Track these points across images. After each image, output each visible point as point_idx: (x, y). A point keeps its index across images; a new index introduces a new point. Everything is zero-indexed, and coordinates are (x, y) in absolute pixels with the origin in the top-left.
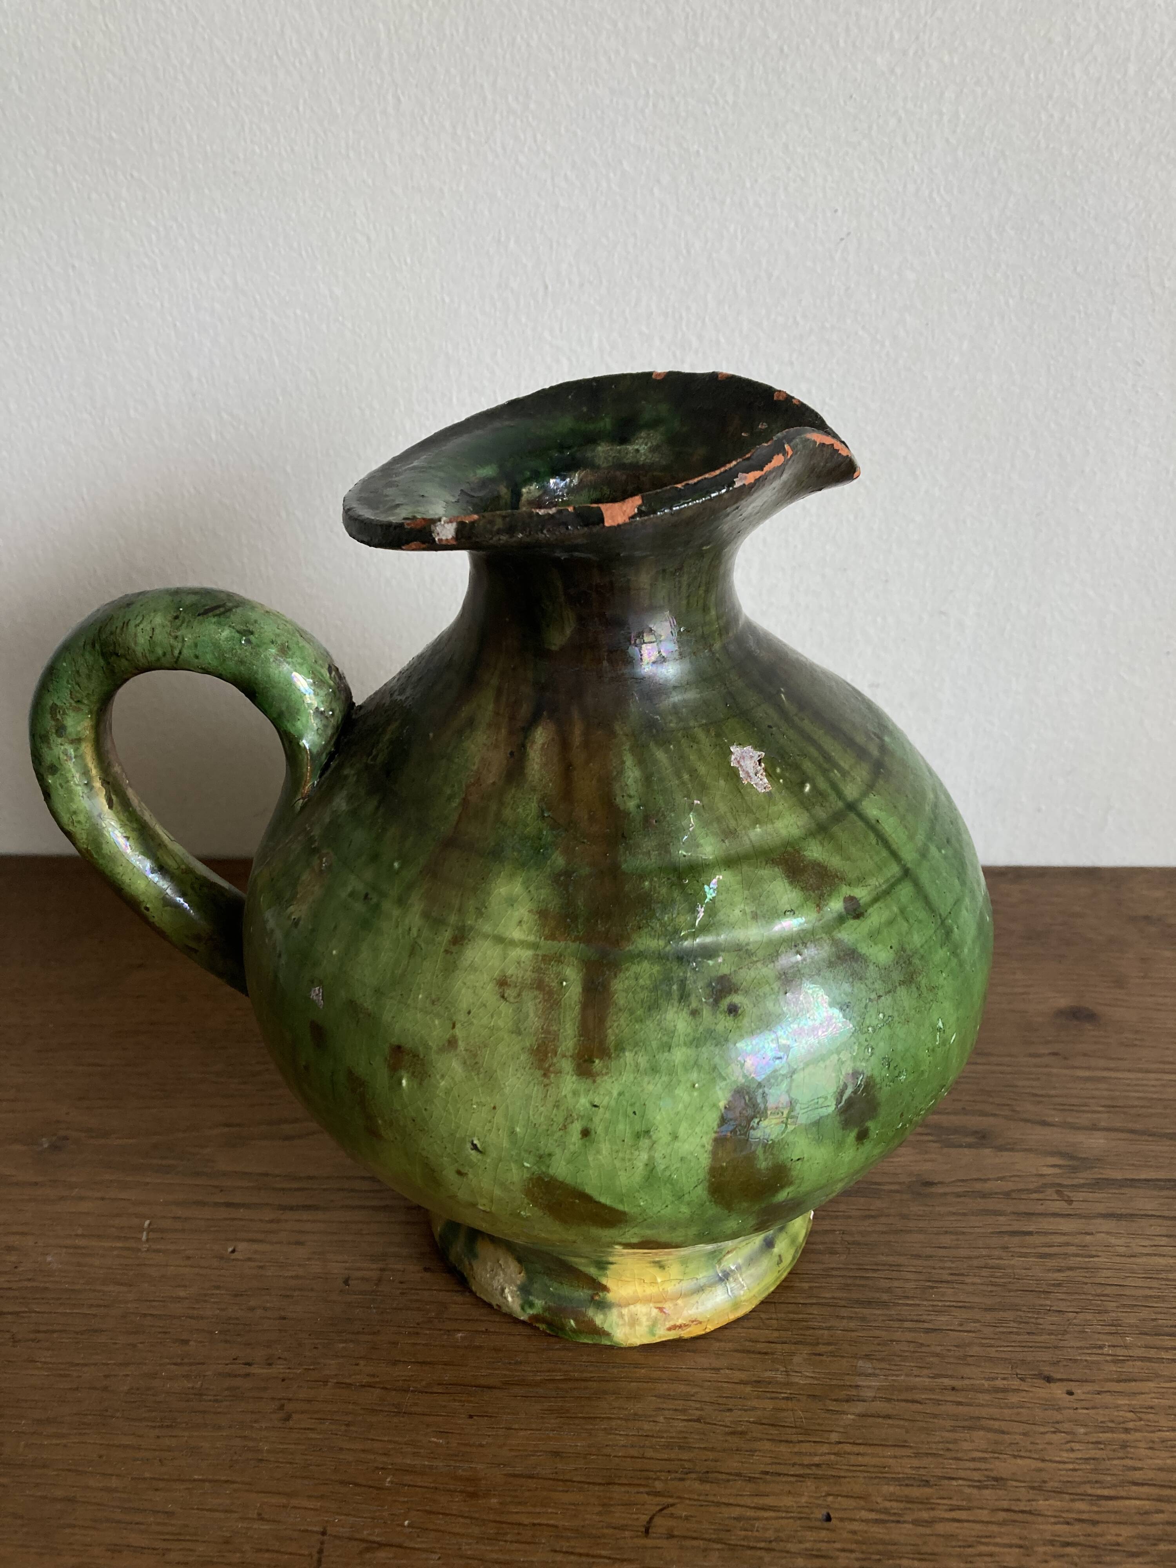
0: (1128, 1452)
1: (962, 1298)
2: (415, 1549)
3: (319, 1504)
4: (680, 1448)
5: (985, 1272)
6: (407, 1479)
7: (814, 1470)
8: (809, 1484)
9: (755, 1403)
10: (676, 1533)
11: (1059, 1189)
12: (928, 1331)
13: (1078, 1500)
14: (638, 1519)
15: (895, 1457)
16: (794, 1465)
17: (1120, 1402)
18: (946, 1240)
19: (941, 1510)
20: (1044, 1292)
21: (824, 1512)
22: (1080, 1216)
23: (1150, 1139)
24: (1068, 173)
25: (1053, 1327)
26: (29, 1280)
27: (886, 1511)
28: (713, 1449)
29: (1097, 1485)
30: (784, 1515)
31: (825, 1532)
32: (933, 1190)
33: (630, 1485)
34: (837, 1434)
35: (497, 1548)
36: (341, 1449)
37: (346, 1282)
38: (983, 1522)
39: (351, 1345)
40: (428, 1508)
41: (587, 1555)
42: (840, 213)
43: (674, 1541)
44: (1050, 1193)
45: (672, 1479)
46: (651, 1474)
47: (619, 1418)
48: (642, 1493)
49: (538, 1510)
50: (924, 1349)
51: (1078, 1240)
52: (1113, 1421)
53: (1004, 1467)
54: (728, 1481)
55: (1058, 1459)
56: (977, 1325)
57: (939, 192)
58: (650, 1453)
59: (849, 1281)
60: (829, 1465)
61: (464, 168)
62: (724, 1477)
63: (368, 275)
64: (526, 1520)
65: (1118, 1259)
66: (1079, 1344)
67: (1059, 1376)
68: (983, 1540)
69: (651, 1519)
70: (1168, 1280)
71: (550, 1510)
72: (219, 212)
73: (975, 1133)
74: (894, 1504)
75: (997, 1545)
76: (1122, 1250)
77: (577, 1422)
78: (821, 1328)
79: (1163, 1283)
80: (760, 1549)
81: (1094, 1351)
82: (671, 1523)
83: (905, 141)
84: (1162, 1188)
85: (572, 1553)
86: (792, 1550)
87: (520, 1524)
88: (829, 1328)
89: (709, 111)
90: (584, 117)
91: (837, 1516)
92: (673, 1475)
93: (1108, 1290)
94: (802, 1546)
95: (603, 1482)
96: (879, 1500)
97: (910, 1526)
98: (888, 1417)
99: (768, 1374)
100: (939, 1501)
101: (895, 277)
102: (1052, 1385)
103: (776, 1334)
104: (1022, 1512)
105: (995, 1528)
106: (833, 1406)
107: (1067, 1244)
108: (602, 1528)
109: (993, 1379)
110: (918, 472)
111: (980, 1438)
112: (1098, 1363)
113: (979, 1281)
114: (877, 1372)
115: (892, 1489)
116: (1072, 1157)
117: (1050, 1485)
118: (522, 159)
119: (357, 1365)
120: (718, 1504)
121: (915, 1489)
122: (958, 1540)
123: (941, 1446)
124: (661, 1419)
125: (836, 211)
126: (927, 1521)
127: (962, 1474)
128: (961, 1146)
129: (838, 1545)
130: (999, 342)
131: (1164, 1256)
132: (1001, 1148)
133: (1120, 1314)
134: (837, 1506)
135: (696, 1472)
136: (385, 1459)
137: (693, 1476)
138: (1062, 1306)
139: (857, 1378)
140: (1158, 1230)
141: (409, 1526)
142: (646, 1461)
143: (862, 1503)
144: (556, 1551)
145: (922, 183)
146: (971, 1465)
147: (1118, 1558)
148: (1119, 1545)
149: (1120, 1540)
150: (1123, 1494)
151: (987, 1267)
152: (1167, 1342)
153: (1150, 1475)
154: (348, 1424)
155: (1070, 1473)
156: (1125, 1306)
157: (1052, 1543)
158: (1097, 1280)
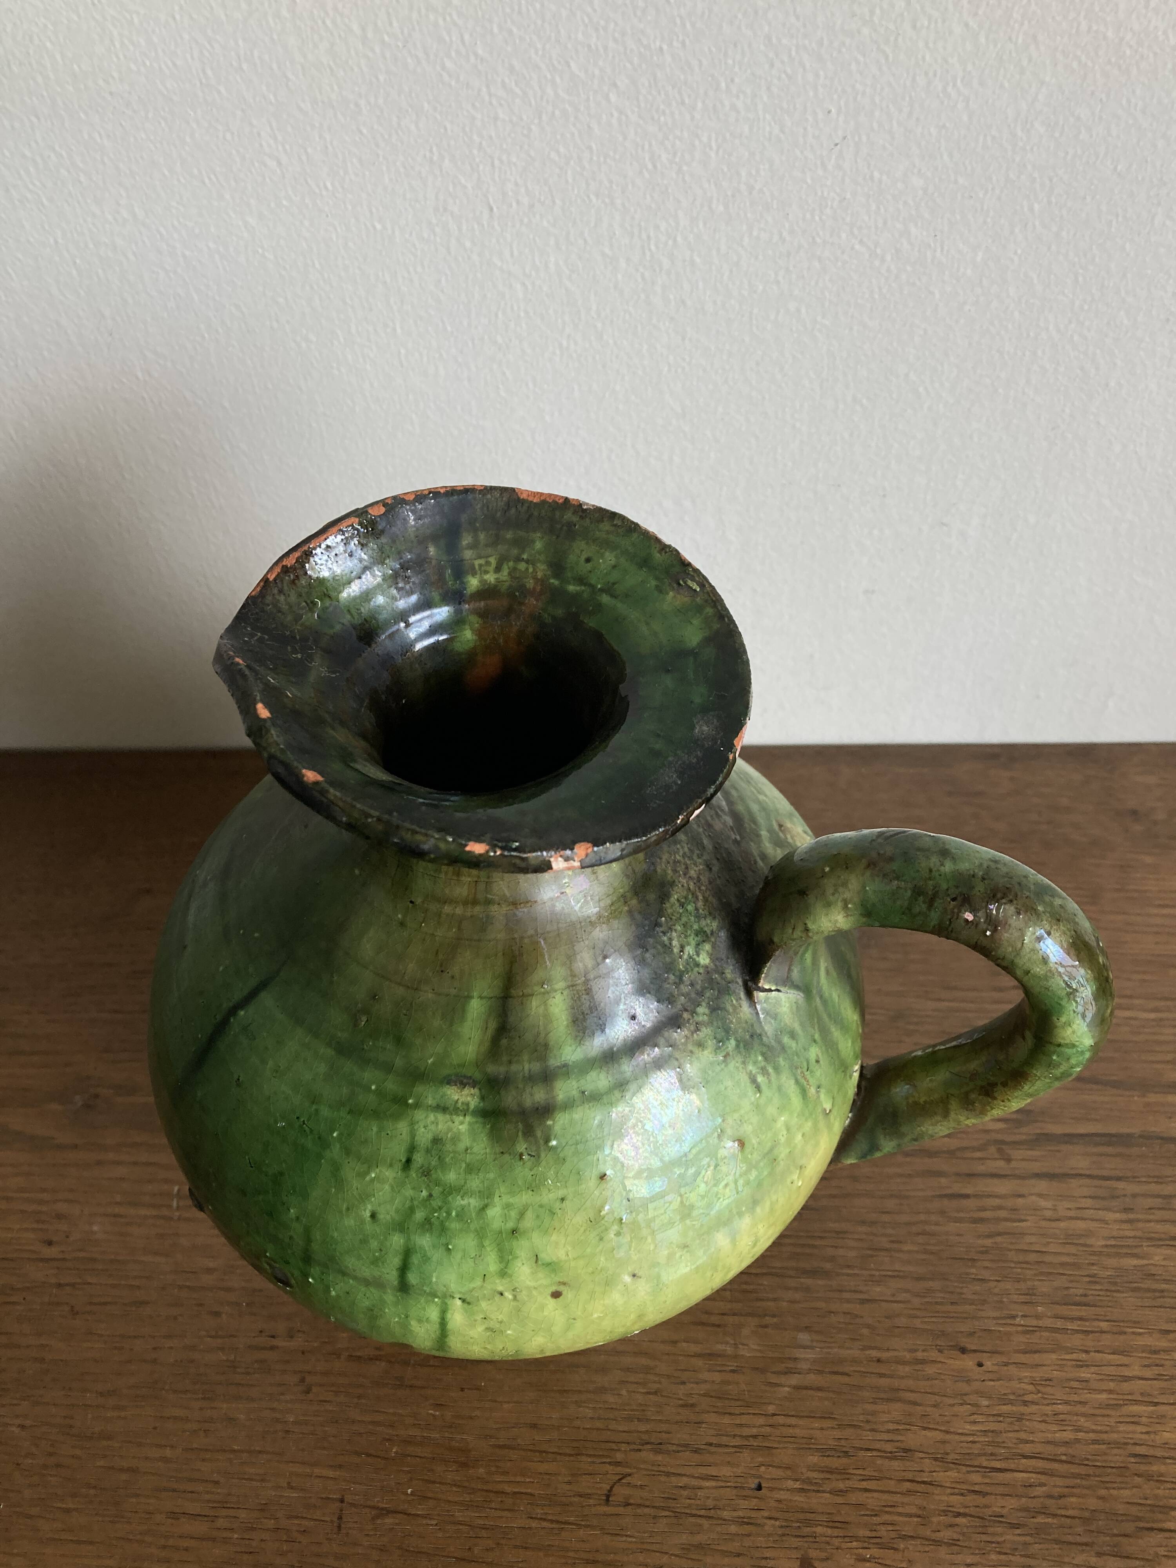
0: (1023, 1425)
1: (897, 1267)
2: (417, 1515)
3: (338, 1473)
4: (639, 1420)
5: (920, 1239)
6: (410, 1450)
7: (752, 1442)
8: (746, 1455)
9: (706, 1376)
10: (632, 1501)
11: (1001, 1146)
12: (863, 1302)
13: (973, 1472)
14: (600, 1488)
15: (822, 1429)
16: (734, 1436)
17: (1023, 1374)
18: (891, 1204)
19: (855, 1480)
20: (971, 1260)
21: (757, 1481)
22: (1016, 1177)
23: (1094, 1087)
24: (1113, 60)
25: (976, 1297)
26: (80, 1250)
27: (809, 1481)
28: (667, 1421)
29: (990, 1457)
30: (723, 1484)
31: (755, 1500)
33: (595, 1456)
34: (774, 1407)
35: (483, 1514)
36: (353, 1422)
38: (889, 1492)
40: (426, 1478)
41: (557, 1521)
42: (833, 114)
43: (630, 1509)
44: (992, 1149)
46: (614, 1446)
47: (588, 1391)
48: (604, 1463)
49: (518, 1479)
50: (857, 1320)
51: (1011, 1202)
52: (1014, 1394)
53: (915, 1438)
54: (678, 1452)
55: (960, 1431)
56: (908, 1295)
57: (954, 85)
58: (613, 1426)
59: (799, 1250)
60: (765, 1437)
61: (382, 78)
62: (674, 1448)
63: (285, 202)
64: (508, 1489)
65: (1044, 1223)
66: (995, 1314)
67: (974, 1348)
68: (887, 1509)
69: (612, 1488)
70: (1085, 1245)
71: (528, 1480)
72: (101, 138)
74: (815, 1475)
75: (900, 1514)
76: (1048, 1214)
77: (553, 1394)
78: (768, 1300)
79: (1081, 1248)
80: (700, 1516)
81: (1008, 1321)
82: (627, 1491)
83: (914, 27)
84: (1097, 1144)
85: (545, 1520)
86: (726, 1518)
87: (503, 1492)
88: (775, 1300)
90: (520, 12)
91: (767, 1485)
92: (631, 1447)
93: (1030, 1257)
94: (735, 1514)
95: (573, 1452)
96: (804, 1469)
97: (828, 1495)
98: (819, 1389)
99: (719, 1346)
100: (854, 1471)
101: (900, 185)
102: (965, 1356)
104: (924, 1482)
105: (898, 1498)
106: (773, 1379)
107: (1000, 1208)
108: (571, 1496)
109: (915, 1350)
110: (921, 389)
111: (896, 1410)
112: (1009, 1333)
113: (916, 1249)
114: (815, 1344)
115: (815, 1459)
117: (950, 1458)
118: (449, 64)
120: (668, 1474)
121: (835, 1459)
122: (868, 1509)
123: (861, 1417)
124: (624, 1392)
125: (829, 112)
126: (841, 1491)
127: (878, 1446)
129: (766, 1514)
130: (1019, 252)
131: (1085, 1219)
133: (1036, 1283)
134: (767, 1476)
135: (651, 1444)
136: (391, 1431)
137: (649, 1446)
138: (985, 1274)
139: (797, 1350)
140: (1085, 1191)
141: (412, 1494)
142: (609, 1433)
143: (789, 1473)
144: (532, 1518)
145: (935, 75)
146: (885, 1437)
147: (999, 1530)
148: (1002, 1516)
149: (1004, 1511)
150: (1012, 1466)
151: (923, 1233)
152: (1076, 1311)
153: (1039, 1448)
154: (359, 1397)
155: (970, 1445)
156: (1042, 1274)
157: (945, 1513)
158: (1020, 1247)
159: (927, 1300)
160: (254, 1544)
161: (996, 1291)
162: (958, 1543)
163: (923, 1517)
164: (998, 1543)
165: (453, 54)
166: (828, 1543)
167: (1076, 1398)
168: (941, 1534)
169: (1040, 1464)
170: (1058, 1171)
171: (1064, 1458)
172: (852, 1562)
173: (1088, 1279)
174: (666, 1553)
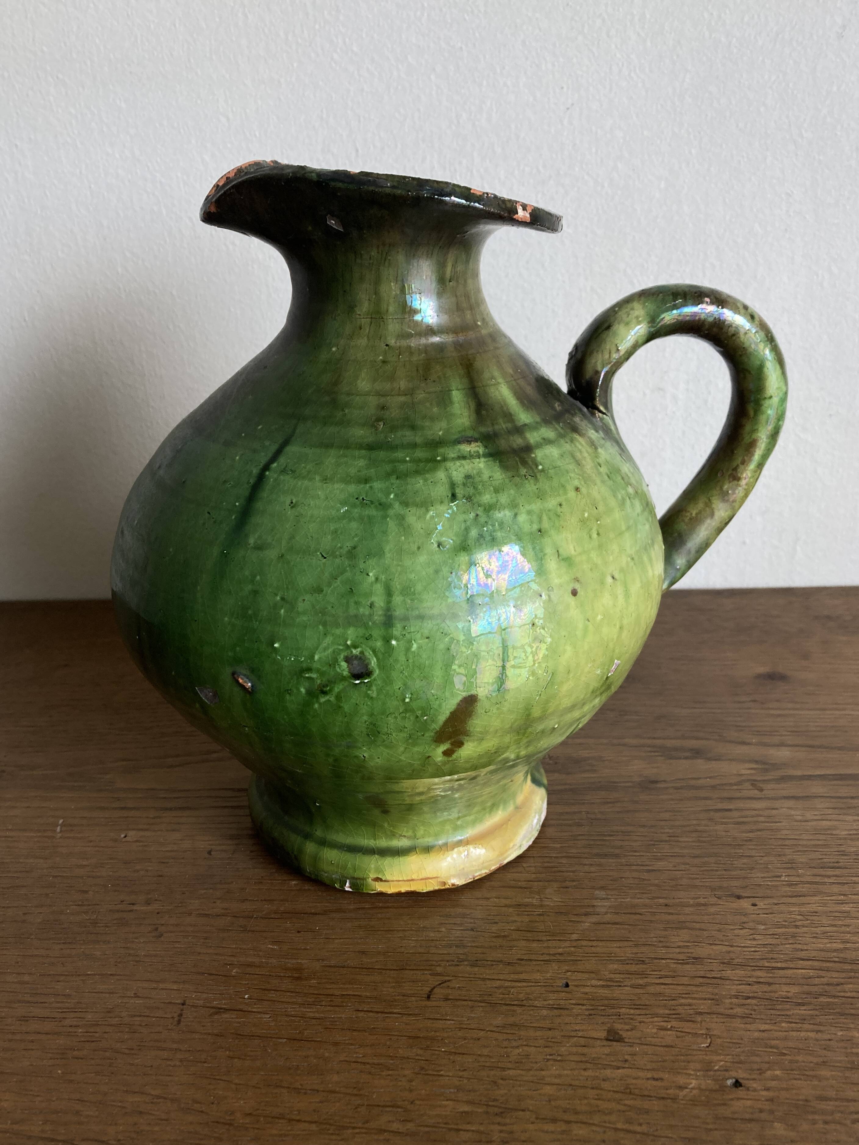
0: (797, 940)
1: (676, 851)
2: (253, 1012)
3: (181, 986)
4: (456, 946)
5: (694, 835)
6: (249, 970)
7: (559, 957)
8: (554, 965)
9: (515, 918)
10: (450, 997)
11: (754, 783)
12: (649, 871)
13: (757, 970)
14: (422, 990)
15: (620, 947)
16: (542, 954)
17: (792, 909)
18: (667, 816)
19: (652, 978)
20: (738, 845)
21: (564, 981)
22: (769, 799)
23: (823, 750)
24: (727, 56)
25: (745, 866)
27: (611, 980)
28: (481, 947)
29: (772, 961)
30: (533, 984)
31: (564, 994)
32: (658, 785)
33: (417, 970)
34: (576, 935)
35: (314, 1010)
36: (200, 953)
37: (209, 853)
38: (683, 985)
39: (211, 891)
40: (264, 987)
41: (382, 1012)
42: (565, 89)
43: (449, 1002)
44: (747, 785)
45: (449, 965)
46: (434, 963)
47: (412, 930)
48: (426, 974)
49: (346, 986)
50: (645, 882)
51: (767, 813)
52: (786, 921)
53: (702, 951)
54: (492, 965)
55: (742, 945)
56: (687, 866)
57: (635, 72)
58: (434, 950)
59: (592, 843)
60: (570, 954)
61: (295, 65)
62: (489, 963)
64: (337, 993)
65: (796, 823)
66: (763, 875)
67: (746, 895)
68: (684, 996)
69: (432, 989)
70: (832, 834)
71: (356, 986)
72: (120, 102)
73: (692, 750)
74: (618, 976)
75: (695, 998)
76: (800, 818)
77: (380, 933)
78: (567, 872)
79: (829, 836)
80: (514, 1005)
81: (775, 879)
82: (447, 991)
83: (608, 35)
84: (830, 780)
85: (371, 1011)
86: (538, 1005)
87: (332, 995)
88: (573, 872)
89: (467, 18)
90: (379, 26)
91: (574, 984)
92: (450, 963)
93: (787, 842)
94: (545, 1003)
95: (398, 968)
96: (606, 973)
97: (629, 988)
98: (616, 923)
99: (527, 900)
100: (651, 973)
101: (608, 135)
102: (741, 900)
103: (534, 876)
104: (714, 978)
105: (694, 989)
106: (575, 918)
107: (759, 816)
108: (395, 996)
109: (697, 898)
111: (685, 935)
112: (777, 886)
113: (690, 840)
114: (609, 897)
115: (616, 966)
116: (765, 763)
117: (736, 961)
118: (335, 56)
119: (215, 902)
120: (484, 979)
121: (634, 966)
122: (665, 996)
123: (654, 939)
124: (443, 929)
125: (562, 88)
126: (641, 985)
127: (671, 956)
128: (680, 758)
129: (574, 1002)
130: (687, 181)
131: (829, 820)
132: (710, 759)
133: (795, 856)
134: (574, 978)
135: (468, 961)
136: (232, 959)
137: (466, 963)
138: (753, 853)
139: (594, 901)
140: (827, 805)
141: (248, 998)
142: (430, 955)
143: (593, 975)
144: (359, 1011)
145: (623, 65)
146: (678, 950)
147: (788, 1007)
148: (788, 998)
149: (789, 995)
150: (792, 966)
151: (696, 831)
152: (830, 872)
153: (813, 954)
154: (206, 938)
155: (752, 953)
156: (798, 851)
157: (737, 997)
158: (779, 837)
159: (702, 869)
160: (97, 1035)
161: (762, 862)
162: (751, 1016)
163: (717, 1001)
164: (787, 1015)
165: (339, 50)
166: (632, 1019)
167: (840, 923)
168: (735, 1011)
169: (816, 964)
170: (801, 795)
171: (837, 959)
172: (655, 1031)
173: (837, 853)
174: (484, 1030)
